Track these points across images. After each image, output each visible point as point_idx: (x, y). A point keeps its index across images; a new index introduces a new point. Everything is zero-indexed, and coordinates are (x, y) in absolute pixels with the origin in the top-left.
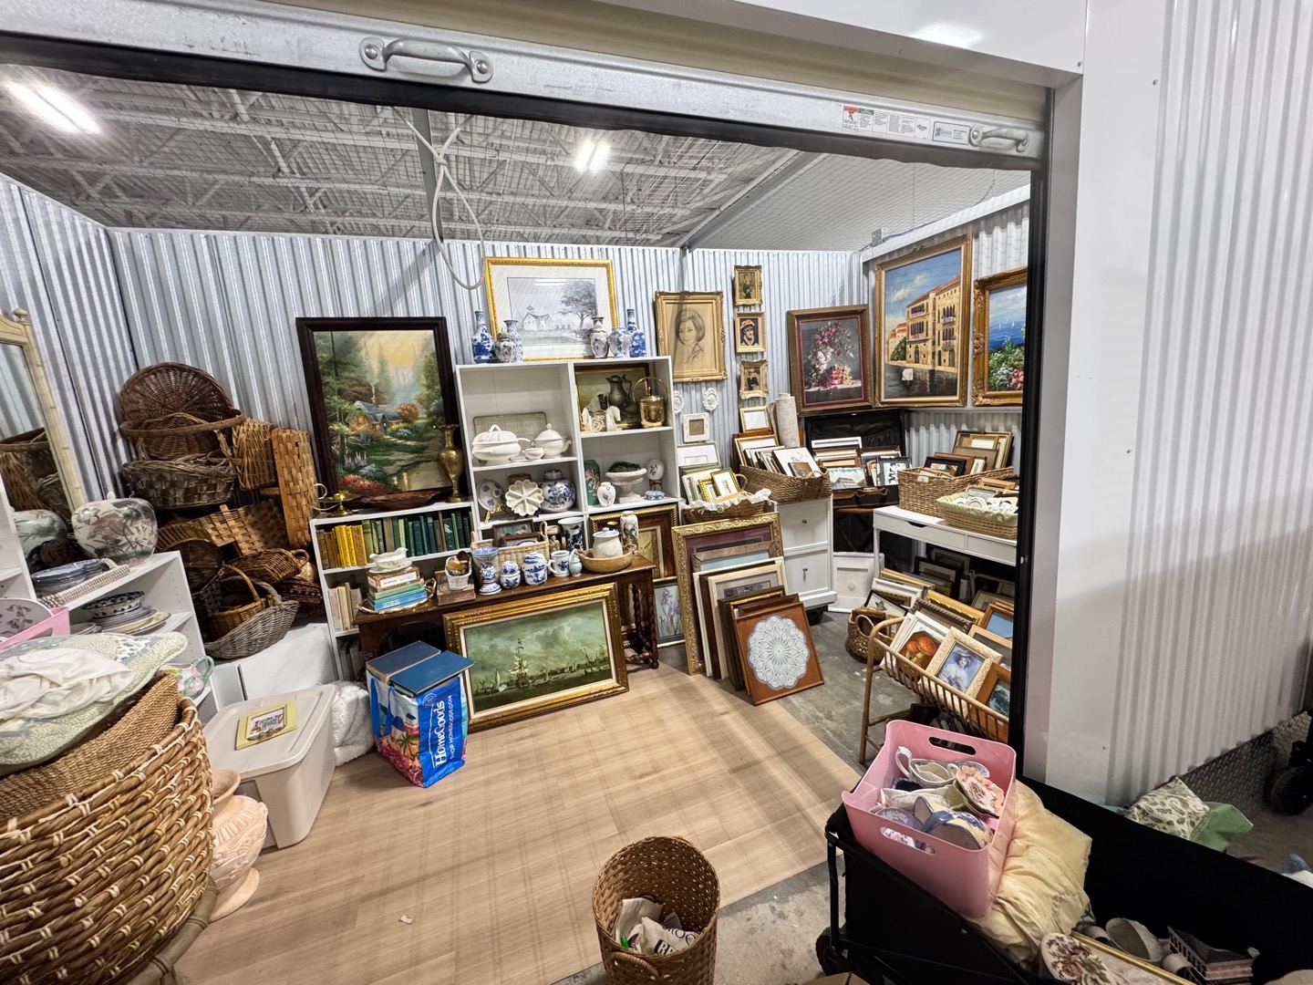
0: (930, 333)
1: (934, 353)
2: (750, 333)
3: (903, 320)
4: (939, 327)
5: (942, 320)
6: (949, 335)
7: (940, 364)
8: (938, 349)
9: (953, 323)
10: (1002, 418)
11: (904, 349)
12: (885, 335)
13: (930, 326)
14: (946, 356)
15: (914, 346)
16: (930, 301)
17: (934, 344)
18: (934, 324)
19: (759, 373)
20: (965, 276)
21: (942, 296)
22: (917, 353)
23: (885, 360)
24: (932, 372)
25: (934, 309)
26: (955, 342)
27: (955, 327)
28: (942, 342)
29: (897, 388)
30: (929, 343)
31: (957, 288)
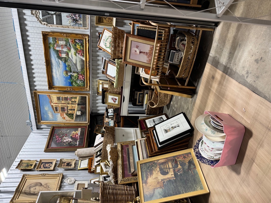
0: (65, 105)
1: (72, 104)
2: (47, 165)
3: (60, 114)
4: (63, 102)
5: (61, 101)
6: (66, 99)
7: (76, 102)
8: (70, 102)
9: (62, 97)
10: (94, 83)
11: (70, 114)
12: (64, 121)
13: (62, 105)
14: (73, 100)
15: (69, 111)
16: (54, 105)
17: (69, 104)
18: (62, 104)
19: (65, 162)
20: (47, 93)
21: (53, 101)
22: (71, 110)
23: (73, 121)
24: (78, 104)
25: (57, 103)
26: (69, 97)
27: (64, 97)
28: (68, 101)
29: (83, 117)
30: (68, 105)
31: (51, 96)
